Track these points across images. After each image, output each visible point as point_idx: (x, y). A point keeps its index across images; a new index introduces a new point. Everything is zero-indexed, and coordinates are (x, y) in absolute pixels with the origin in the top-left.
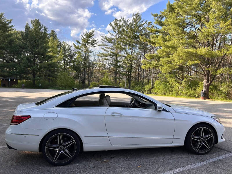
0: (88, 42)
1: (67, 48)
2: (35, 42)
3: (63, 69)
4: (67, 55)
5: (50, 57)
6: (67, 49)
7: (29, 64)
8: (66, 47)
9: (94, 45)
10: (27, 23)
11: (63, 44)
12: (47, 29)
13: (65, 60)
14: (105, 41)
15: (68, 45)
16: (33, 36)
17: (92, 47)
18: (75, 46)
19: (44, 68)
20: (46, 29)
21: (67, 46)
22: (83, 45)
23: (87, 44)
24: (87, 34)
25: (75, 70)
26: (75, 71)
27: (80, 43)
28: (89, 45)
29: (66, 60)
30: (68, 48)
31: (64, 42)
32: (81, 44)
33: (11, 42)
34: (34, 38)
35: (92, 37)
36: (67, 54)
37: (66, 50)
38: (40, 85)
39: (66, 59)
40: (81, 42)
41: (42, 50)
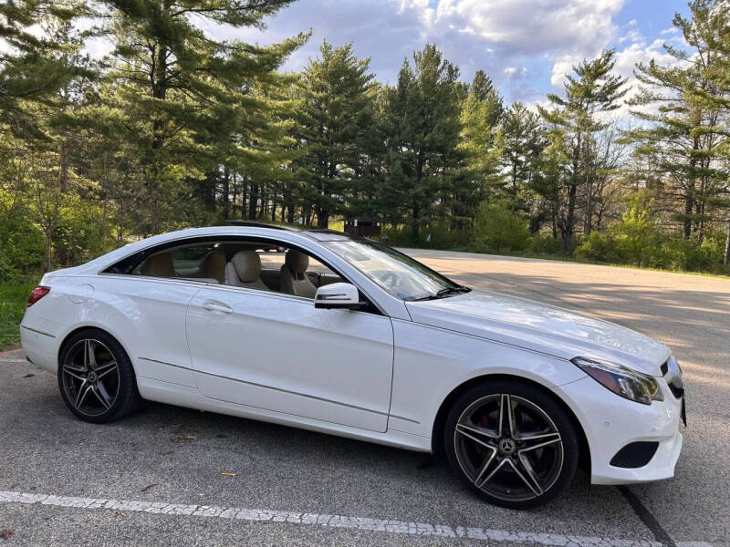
0: (588, 94)
1: (524, 124)
2: (422, 114)
3: (509, 191)
4: (524, 145)
5: (462, 155)
6: (526, 126)
7: (407, 179)
8: (523, 120)
9: (614, 103)
10: (406, 62)
11: (514, 112)
12: (457, 70)
13: (517, 162)
14: (650, 82)
15: (528, 112)
16: (417, 96)
17: (604, 109)
18: (543, 113)
19: (443, 188)
20: (453, 72)
21: (527, 116)
22: (571, 107)
23: (589, 102)
24: (587, 67)
25: (541, 192)
26: (538, 197)
27: (561, 102)
28: (596, 103)
29: (519, 163)
30: (528, 123)
31: (516, 105)
32: (566, 104)
33: (365, 121)
34: (421, 102)
35: (607, 74)
36: (525, 141)
37: (522, 131)
38: (428, 239)
39: (522, 158)
40: (566, 100)
41: (441, 136)
